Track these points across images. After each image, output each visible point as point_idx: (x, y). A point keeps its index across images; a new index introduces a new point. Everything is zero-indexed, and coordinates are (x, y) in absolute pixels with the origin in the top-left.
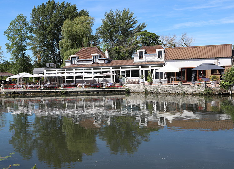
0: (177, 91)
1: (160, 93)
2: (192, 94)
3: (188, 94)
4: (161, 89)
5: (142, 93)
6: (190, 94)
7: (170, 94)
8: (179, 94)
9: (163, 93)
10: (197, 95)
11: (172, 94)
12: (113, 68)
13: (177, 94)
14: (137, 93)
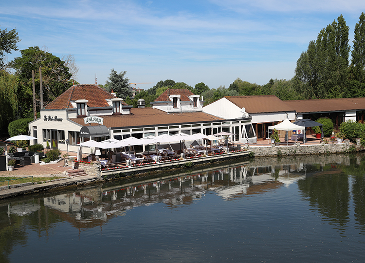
0: (320, 151)
1: (298, 155)
2: (337, 153)
3: (332, 153)
4: (300, 150)
5: (273, 156)
6: (335, 153)
7: (311, 154)
8: (321, 154)
9: (302, 155)
10: (341, 153)
11: (314, 154)
12: (204, 125)
13: (320, 154)
14: (266, 156)
